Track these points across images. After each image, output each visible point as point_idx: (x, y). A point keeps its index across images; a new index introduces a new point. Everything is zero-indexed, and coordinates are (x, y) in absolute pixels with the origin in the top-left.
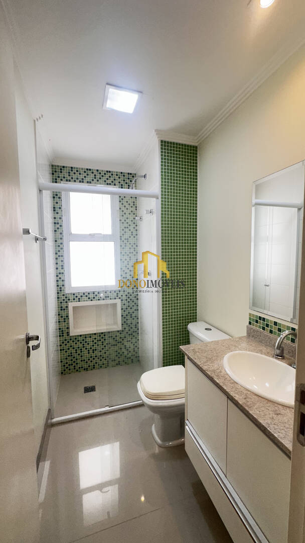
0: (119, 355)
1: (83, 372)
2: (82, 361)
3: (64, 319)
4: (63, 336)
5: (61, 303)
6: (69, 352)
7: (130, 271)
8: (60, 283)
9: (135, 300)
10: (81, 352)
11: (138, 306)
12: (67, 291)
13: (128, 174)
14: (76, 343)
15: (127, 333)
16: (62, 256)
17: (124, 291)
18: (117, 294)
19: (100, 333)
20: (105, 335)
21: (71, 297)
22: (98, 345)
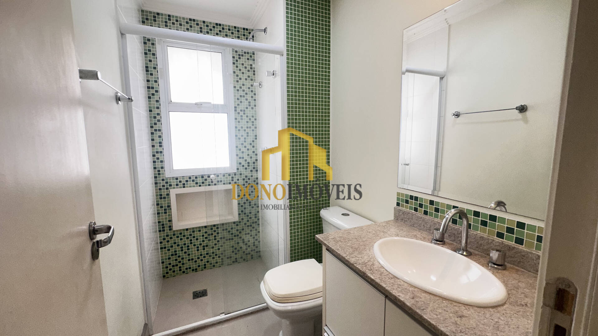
0: (235, 250)
1: (192, 274)
2: (189, 260)
3: (165, 210)
4: (164, 231)
5: (160, 189)
6: (172, 250)
7: (248, 150)
8: (158, 165)
10: (188, 249)
12: (168, 174)
13: (244, 29)
14: (181, 239)
15: (245, 224)
16: (160, 130)
17: (241, 174)
18: (233, 178)
19: (211, 226)
20: (218, 228)
21: (174, 183)
22: (209, 240)
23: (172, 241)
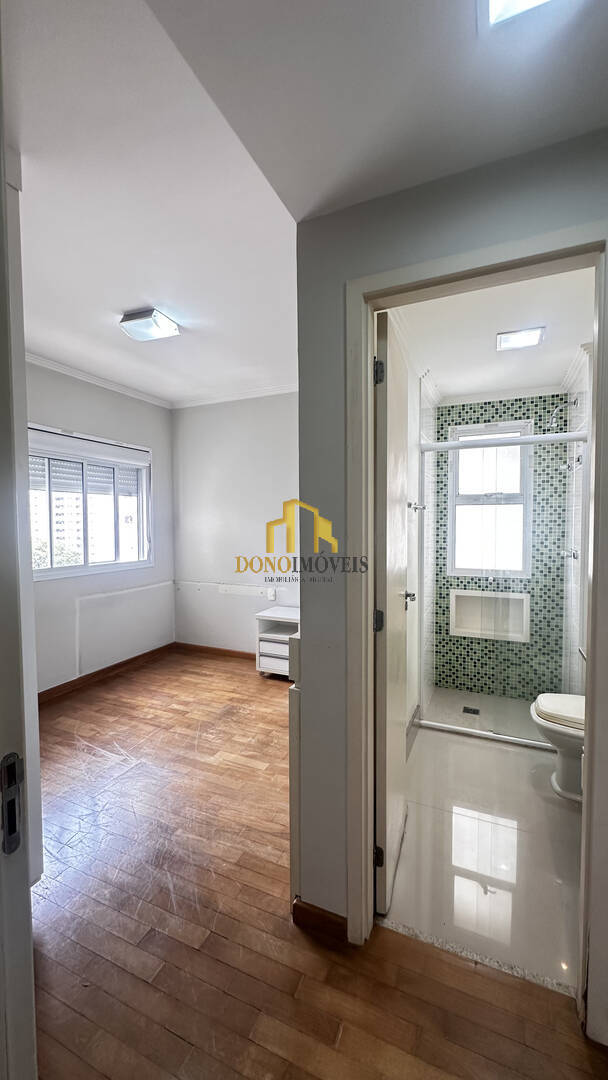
1: (465, 692)
2: (464, 675)
3: (443, 611)
4: (440, 633)
5: (440, 588)
6: (447, 657)
7: (550, 550)
8: (441, 561)
9: (556, 598)
10: (464, 662)
11: (562, 609)
12: (449, 573)
13: (553, 396)
14: (457, 648)
15: (540, 650)
16: (445, 525)
17: (537, 582)
18: (525, 585)
19: (493, 641)
20: (501, 645)
21: (454, 582)
22: (490, 658)
23: (447, 647)
